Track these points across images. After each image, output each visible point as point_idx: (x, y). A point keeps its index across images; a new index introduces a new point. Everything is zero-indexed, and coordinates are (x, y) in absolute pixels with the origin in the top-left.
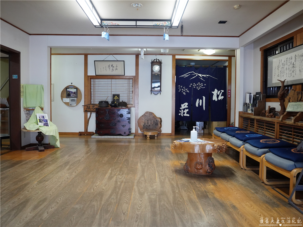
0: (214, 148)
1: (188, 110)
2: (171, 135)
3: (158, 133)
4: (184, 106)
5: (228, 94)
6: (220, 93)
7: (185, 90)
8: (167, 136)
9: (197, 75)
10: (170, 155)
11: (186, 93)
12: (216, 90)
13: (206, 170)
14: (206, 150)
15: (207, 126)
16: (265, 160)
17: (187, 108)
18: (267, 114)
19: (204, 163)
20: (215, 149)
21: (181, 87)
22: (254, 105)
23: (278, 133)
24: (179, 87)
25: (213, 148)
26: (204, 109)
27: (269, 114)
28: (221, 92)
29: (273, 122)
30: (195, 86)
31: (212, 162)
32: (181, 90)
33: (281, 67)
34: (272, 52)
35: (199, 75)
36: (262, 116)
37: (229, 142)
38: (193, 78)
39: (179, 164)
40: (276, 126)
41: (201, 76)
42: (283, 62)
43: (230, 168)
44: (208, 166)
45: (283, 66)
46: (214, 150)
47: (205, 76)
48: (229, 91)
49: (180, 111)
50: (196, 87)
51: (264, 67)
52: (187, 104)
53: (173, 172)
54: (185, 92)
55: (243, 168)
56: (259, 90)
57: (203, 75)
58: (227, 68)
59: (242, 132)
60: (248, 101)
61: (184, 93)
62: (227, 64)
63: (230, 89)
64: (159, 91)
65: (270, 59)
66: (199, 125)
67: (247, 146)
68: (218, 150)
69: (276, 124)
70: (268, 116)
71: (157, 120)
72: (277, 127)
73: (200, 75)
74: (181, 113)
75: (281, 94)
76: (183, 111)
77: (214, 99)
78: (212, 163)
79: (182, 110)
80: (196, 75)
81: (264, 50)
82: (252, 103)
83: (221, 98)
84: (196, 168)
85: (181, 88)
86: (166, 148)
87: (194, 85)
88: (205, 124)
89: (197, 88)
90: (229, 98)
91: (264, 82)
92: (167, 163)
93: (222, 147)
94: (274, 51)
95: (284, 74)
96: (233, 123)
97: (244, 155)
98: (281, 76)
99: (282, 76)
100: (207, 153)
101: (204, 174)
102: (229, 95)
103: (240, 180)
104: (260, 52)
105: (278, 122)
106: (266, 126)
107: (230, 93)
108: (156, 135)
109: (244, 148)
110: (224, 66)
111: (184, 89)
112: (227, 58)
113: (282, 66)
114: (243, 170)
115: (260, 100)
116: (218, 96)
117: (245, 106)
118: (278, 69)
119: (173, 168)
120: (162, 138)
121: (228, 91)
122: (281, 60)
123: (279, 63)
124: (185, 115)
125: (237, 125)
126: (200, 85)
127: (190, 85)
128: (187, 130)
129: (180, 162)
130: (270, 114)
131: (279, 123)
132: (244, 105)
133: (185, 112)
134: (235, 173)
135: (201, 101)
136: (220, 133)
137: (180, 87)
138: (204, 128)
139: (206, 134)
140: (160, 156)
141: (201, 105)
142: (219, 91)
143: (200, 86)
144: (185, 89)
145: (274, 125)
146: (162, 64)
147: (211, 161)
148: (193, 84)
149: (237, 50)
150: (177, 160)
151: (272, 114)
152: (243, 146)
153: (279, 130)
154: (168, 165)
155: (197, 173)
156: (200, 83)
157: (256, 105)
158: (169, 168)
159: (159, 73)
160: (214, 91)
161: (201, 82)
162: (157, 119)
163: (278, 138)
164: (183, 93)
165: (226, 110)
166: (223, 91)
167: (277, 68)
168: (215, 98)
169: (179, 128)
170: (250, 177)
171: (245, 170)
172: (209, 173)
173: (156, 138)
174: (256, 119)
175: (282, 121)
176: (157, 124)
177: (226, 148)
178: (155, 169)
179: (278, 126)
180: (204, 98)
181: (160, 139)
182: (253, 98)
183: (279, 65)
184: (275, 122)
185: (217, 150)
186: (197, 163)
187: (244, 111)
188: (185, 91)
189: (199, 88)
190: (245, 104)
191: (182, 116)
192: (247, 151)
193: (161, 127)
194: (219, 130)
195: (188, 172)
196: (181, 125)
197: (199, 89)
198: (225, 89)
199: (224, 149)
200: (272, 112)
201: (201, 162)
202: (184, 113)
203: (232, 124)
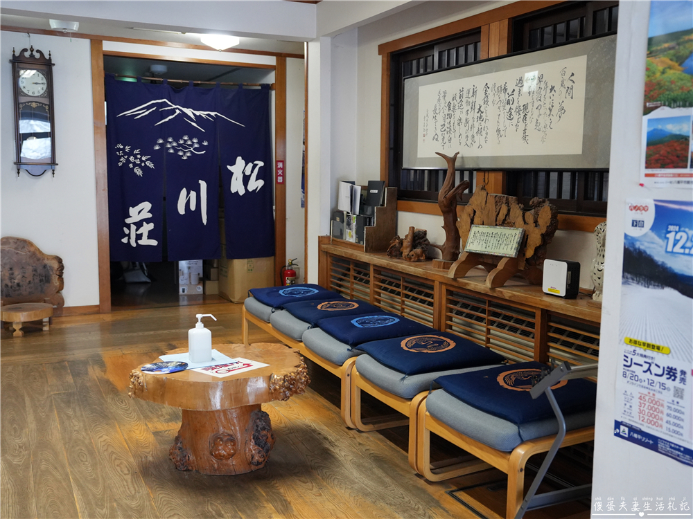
0: (272, 388)
1: (151, 226)
2: (98, 313)
3: (54, 309)
4: (139, 212)
5: (277, 173)
6: (252, 172)
7: (140, 159)
8: (85, 314)
9: (178, 112)
10: (109, 401)
11: (145, 169)
12: (240, 161)
13: (249, 456)
14: (247, 395)
15: (213, 272)
16: (427, 413)
17: (148, 221)
18: (406, 252)
19: (242, 434)
20: (275, 390)
21: (127, 149)
22: (364, 220)
23: (444, 312)
24: (119, 150)
25: (269, 386)
26: (205, 221)
27: (412, 253)
28: (255, 166)
29: (427, 279)
30: (173, 147)
31: (264, 429)
32: (128, 161)
33: (442, 114)
34: (414, 63)
35: (185, 110)
36: (391, 255)
37: (301, 341)
38: (167, 120)
39: (151, 438)
40: (436, 293)
41: (192, 116)
42: (449, 99)
43: (314, 431)
44: (253, 443)
45: (451, 112)
46: (272, 393)
47: (203, 114)
48: (280, 165)
49: (125, 229)
50: (176, 151)
51: (391, 105)
52: (147, 206)
53: (134, 474)
54: (139, 165)
55: (351, 426)
56: (376, 175)
57: (198, 113)
58: (273, 93)
59: (337, 305)
60: (345, 206)
61: (138, 172)
62: (271, 79)
63: (281, 160)
64: (48, 164)
65: (409, 84)
66: (189, 268)
67: (365, 361)
68: (284, 391)
69: (436, 285)
70: (409, 258)
71: (45, 266)
72: (439, 294)
73: (189, 112)
74: (129, 235)
75: (448, 196)
76: (137, 230)
77: (233, 190)
78: (265, 432)
79: (133, 227)
80: (173, 111)
81: (391, 53)
82: (358, 214)
83: (256, 184)
84: (216, 456)
85: (125, 153)
86: (90, 370)
87: (170, 143)
88: (207, 266)
89: (181, 153)
90: (279, 186)
91: (391, 149)
92: (105, 437)
93: (294, 380)
94: (419, 59)
95: (452, 136)
96: (293, 262)
97: (356, 389)
98: (443, 139)
99: (446, 140)
100: (251, 404)
101: (242, 469)
102: (280, 175)
103: (355, 474)
104: (381, 56)
105: (444, 281)
106: (406, 288)
107: (284, 169)
108: (46, 320)
109: (354, 368)
110: (263, 86)
111: (136, 158)
112: (271, 61)
113: (447, 112)
114: (352, 432)
115: (383, 205)
116: (246, 179)
117: (338, 219)
118: (435, 117)
119: (132, 460)
120: (68, 326)
121: (277, 165)
122: (445, 93)
123: (439, 100)
124: (145, 241)
125: (313, 278)
126: (189, 143)
127: (156, 144)
128: (145, 283)
129: (150, 425)
130: (414, 250)
131: (446, 284)
132: (333, 218)
133: (141, 235)
134: (331, 448)
135: (193, 194)
136: (269, 309)
137: (123, 149)
138: (204, 278)
139: (212, 297)
140: (75, 412)
141: (193, 207)
142: (250, 165)
143: (189, 148)
144: (139, 156)
145: (432, 288)
146: (54, 68)
147: (261, 424)
148: (166, 142)
149: (310, 44)
150: (139, 419)
151: (418, 250)
152: (350, 361)
153: (447, 303)
154: (110, 450)
155: (219, 469)
156: (191, 139)
157: (370, 219)
158: (117, 462)
159: (46, 101)
160: (233, 163)
161: (193, 133)
162: (46, 262)
163: (443, 329)
164: (133, 168)
165: (272, 223)
166: (261, 164)
167: (431, 114)
168: (237, 186)
169: (121, 278)
170: (379, 460)
171: (360, 431)
172: (258, 463)
173: (46, 328)
174: (374, 265)
175: (455, 279)
176: (46, 279)
177: (307, 381)
178: (67, 475)
179: (444, 292)
180: (203, 185)
181: (61, 332)
182: (361, 195)
183: (438, 107)
184: (433, 281)
185: (282, 390)
186: (217, 439)
187: (334, 236)
188: (140, 163)
189: (185, 153)
190: (336, 214)
191: (134, 245)
192: (363, 376)
193: (61, 287)
194: (265, 301)
195: (187, 470)
196: (128, 270)
197: (185, 158)
198: (267, 158)
199: (302, 383)
200: (420, 243)
201: (231, 432)
202: (139, 237)
203: (291, 264)
